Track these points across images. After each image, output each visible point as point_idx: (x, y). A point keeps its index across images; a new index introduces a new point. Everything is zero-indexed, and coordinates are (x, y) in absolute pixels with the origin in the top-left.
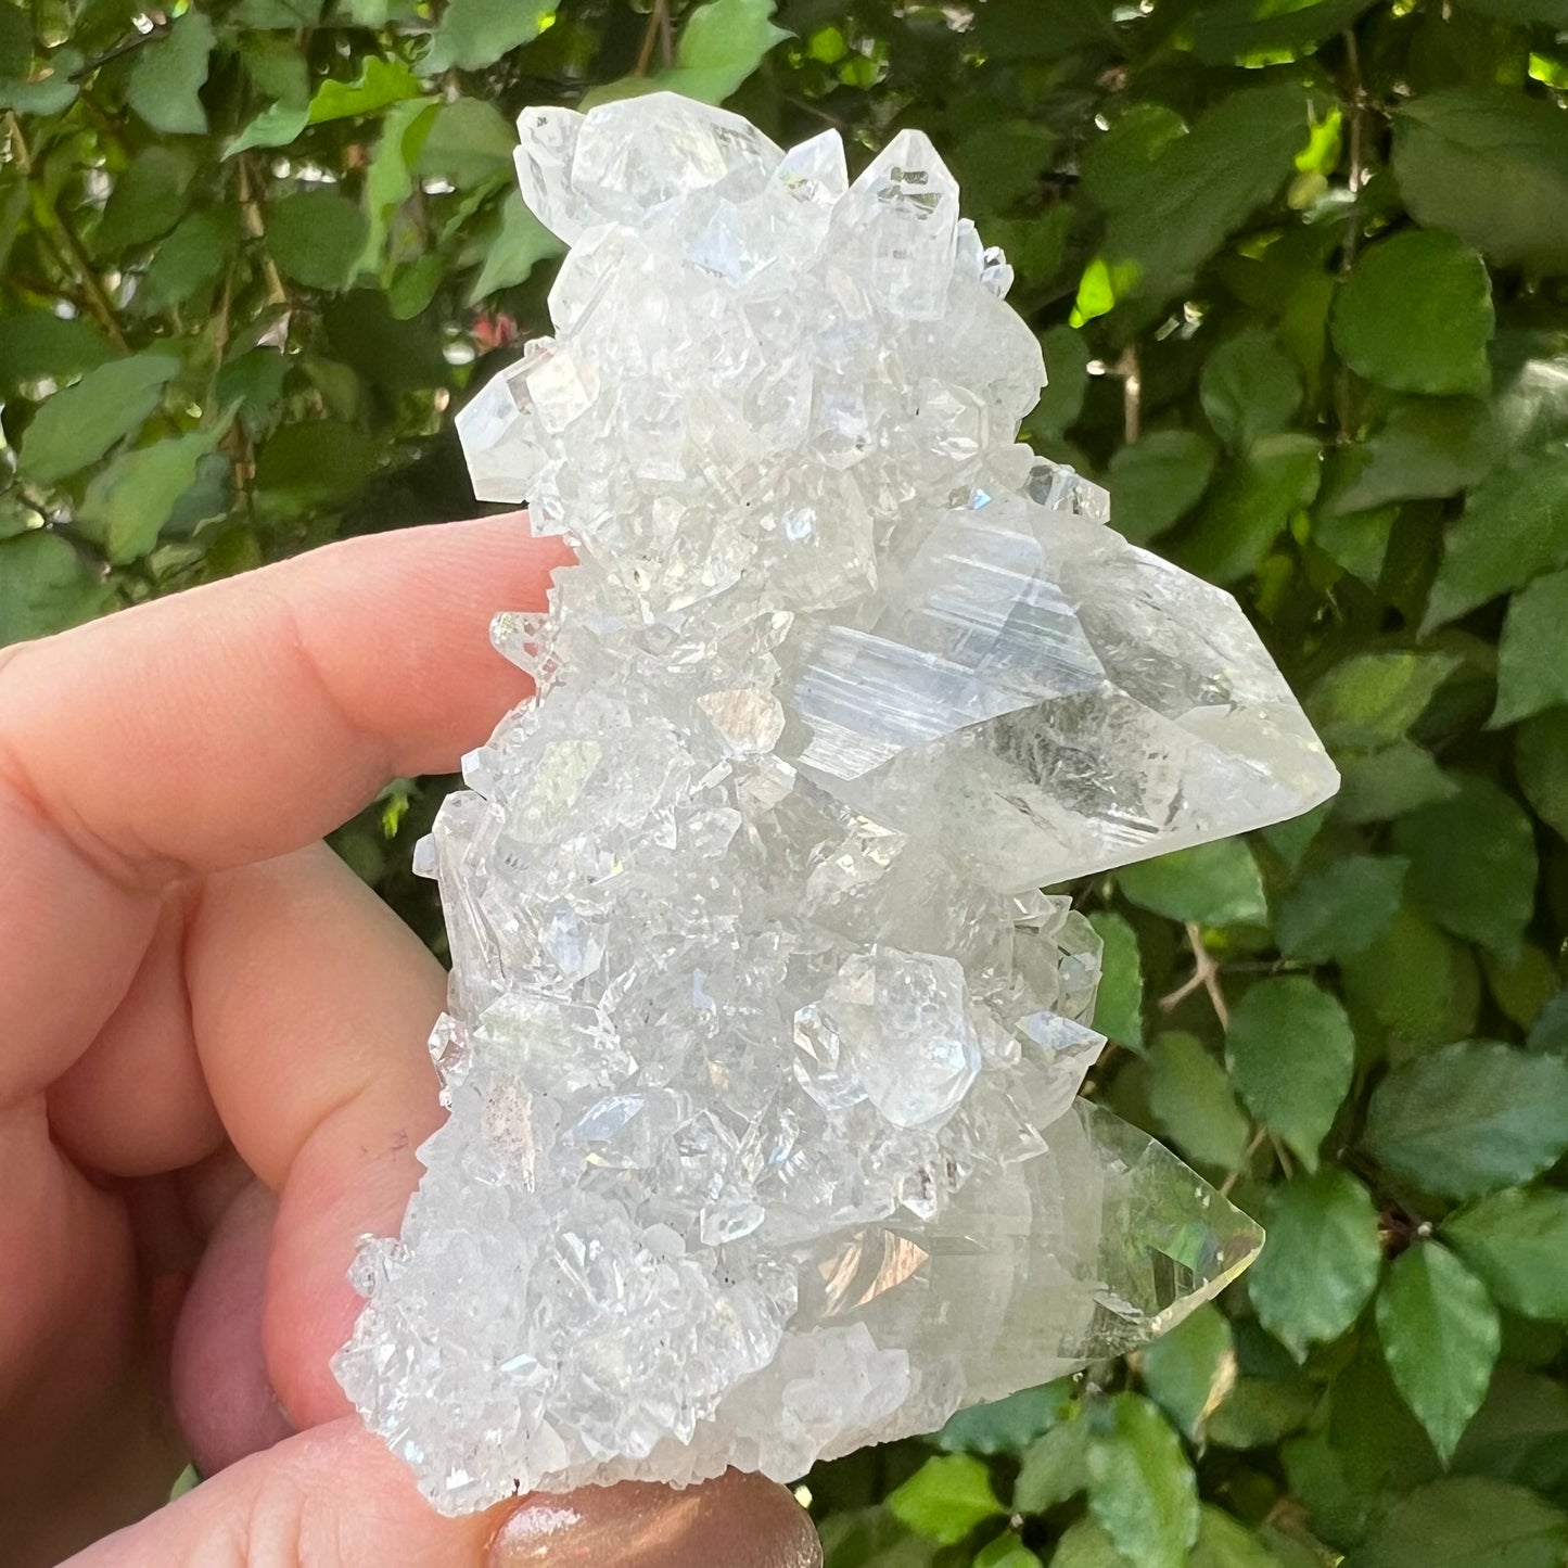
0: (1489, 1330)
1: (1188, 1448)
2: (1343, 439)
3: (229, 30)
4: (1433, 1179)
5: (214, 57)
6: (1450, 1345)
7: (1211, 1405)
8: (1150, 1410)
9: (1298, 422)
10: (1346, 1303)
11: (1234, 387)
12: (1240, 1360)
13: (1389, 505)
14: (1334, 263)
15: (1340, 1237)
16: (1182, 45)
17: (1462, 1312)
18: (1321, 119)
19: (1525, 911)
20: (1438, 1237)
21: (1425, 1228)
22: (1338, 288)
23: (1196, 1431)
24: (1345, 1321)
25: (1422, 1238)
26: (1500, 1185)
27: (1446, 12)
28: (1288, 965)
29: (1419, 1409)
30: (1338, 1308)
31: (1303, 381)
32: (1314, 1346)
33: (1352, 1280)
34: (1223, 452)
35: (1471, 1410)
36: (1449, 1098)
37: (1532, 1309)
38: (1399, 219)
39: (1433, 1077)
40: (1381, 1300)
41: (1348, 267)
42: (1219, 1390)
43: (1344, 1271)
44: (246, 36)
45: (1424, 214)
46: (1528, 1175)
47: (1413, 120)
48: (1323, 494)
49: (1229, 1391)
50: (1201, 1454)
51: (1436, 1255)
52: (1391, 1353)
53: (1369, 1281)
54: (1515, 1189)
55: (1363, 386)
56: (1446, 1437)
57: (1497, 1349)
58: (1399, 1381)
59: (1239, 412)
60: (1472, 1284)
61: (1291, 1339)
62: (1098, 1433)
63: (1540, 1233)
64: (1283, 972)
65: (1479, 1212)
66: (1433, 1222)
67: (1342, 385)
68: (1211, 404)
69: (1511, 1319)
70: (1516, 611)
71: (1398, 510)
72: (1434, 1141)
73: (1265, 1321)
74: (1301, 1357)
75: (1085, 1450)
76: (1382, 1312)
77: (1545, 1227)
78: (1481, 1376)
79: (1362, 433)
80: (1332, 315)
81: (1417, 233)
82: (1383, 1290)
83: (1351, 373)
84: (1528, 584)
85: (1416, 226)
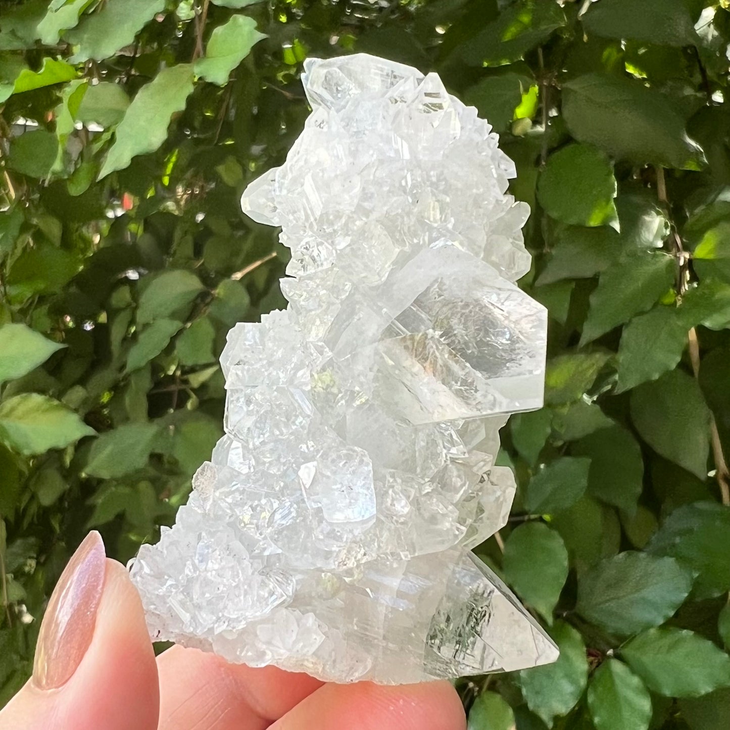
0: (645, 705)
2: (546, 250)
4: (613, 625)
6: (626, 714)
10: (572, 694)
13: (568, 281)
14: (537, 162)
17: (630, 695)
18: (527, 90)
19: (639, 489)
20: (618, 657)
21: (610, 652)
22: (540, 174)
24: (572, 704)
25: (609, 657)
26: (648, 626)
27: (585, 38)
28: (533, 516)
30: (568, 697)
32: (556, 718)
33: (573, 682)
36: (618, 582)
37: (667, 692)
38: (567, 139)
39: (609, 572)
40: (589, 691)
41: (544, 163)
45: (579, 137)
46: (661, 621)
47: (572, 91)
51: (617, 667)
52: (596, 720)
53: (583, 682)
54: (655, 629)
55: (553, 223)
57: (651, 714)
60: (635, 680)
61: (545, 715)
63: (668, 651)
64: (530, 520)
65: (637, 642)
66: (614, 649)
67: (544, 221)
69: (657, 699)
70: (625, 334)
71: (573, 285)
72: (611, 606)
73: (531, 706)
74: (550, 725)
76: (591, 699)
77: (672, 647)
80: (537, 188)
81: (576, 145)
82: (590, 687)
83: (549, 217)
84: (630, 321)
85: (576, 142)
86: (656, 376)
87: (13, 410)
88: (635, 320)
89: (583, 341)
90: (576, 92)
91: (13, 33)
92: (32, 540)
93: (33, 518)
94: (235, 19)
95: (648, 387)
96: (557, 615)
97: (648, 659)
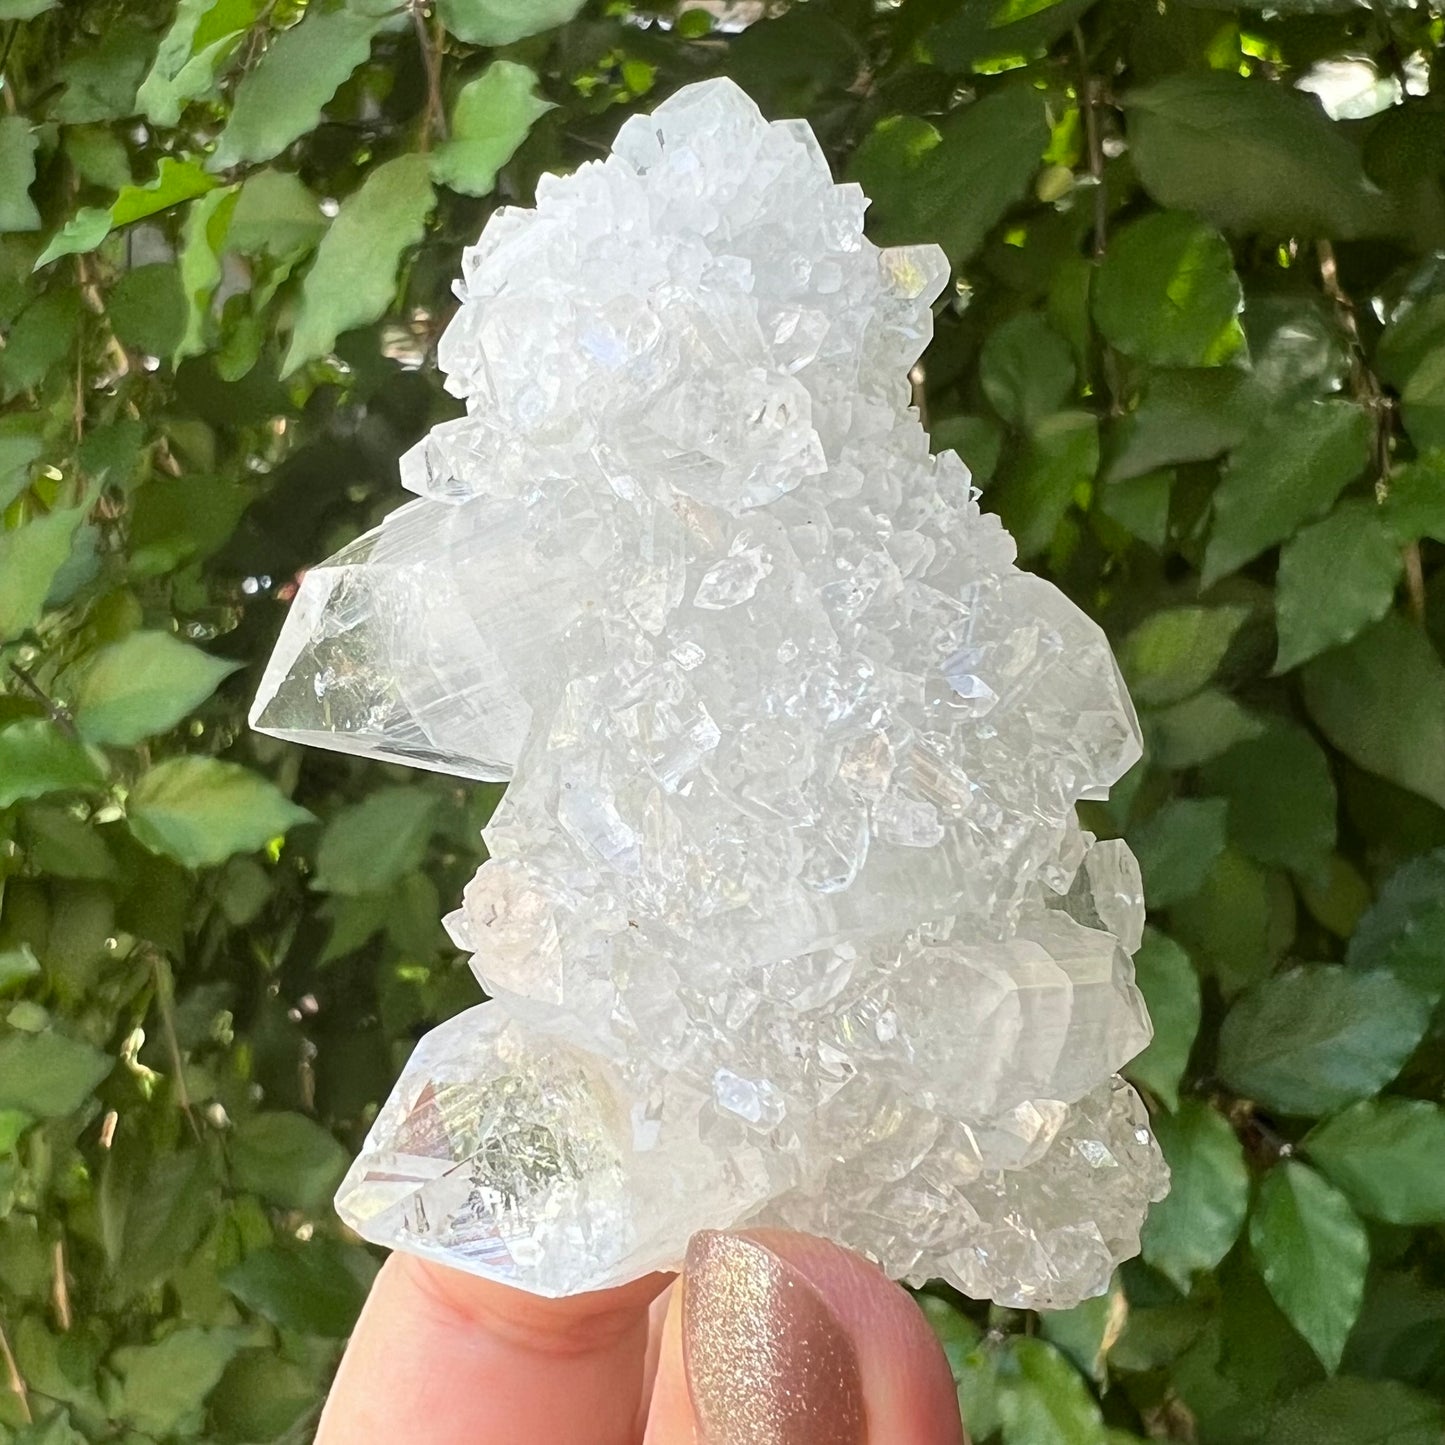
0: (1357, 1242)
1: (1091, 1386)
2: (1117, 411)
3: (50, 129)
4: (1288, 1102)
5: (39, 156)
6: (1323, 1261)
7: (1108, 1342)
8: (1052, 1353)
9: (1073, 400)
10: (1221, 1231)
11: (1010, 368)
12: (1129, 1297)
13: (1164, 469)
14: (1088, 247)
15: (1209, 1169)
16: (925, 58)
17: (1328, 1226)
18: (1059, 118)
19: (1330, 836)
20: (1301, 1157)
21: (1286, 1149)
22: (1094, 271)
23: (1097, 1369)
24: (1223, 1249)
25: (1284, 1159)
26: (1354, 1098)
27: (1162, 7)
29: (1301, 1326)
30: (1214, 1237)
31: (1074, 357)
32: (1195, 1276)
33: (1222, 1208)
34: (1008, 432)
35: (1350, 1322)
36: (1287, 1027)
37: (1395, 1215)
40: (1253, 1223)
41: (1102, 252)
42: (1114, 1324)
43: (1216, 1201)
44: (64, 131)
46: (1376, 1089)
47: (1144, 109)
48: (1105, 464)
49: (1123, 1328)
50: (1104, 1391)
51: (1300, 1176)
52: (1269, 1275)
53: (1240, 1208)
54: (1365, 1102)
55: (1126, 363)
56: (1330, 1348)
57: (1367, 1259)
58: (1280, 1301)
59: (1018, 392)
60: (1335, 1199)
62: (1005, 1379)
63: (1392, 1141)
65: (1332, 1130)
66: (1293, 1143)
67: (1109, 359)
68: (993, 387)
69: (1376, 1228)
70: (1286, 561)
71: (1173, 475)
72: (1282, 1063)
74: (1186, 1288)
75: (995, 1396)
76: (1256, 1238)
77: (1399, 1134)
78: (1355, 1287)
79: (1133, 403)
81: (1159, 214)
82: (1254, 1216)
83: (1117, 353)
84: (1294, 536)
85: (1160, 208)
86: (1349, 635)
87: (161, 787)
88: (1302, 534)
89: (1207, 579)
90: (1153, 114)
91: (91, 90)
92: (223, 987)
93: (220, 947)
94: (498, 69)
95: (1336, 657)
96: (1184, 1090)
97: (1356, 1159)
